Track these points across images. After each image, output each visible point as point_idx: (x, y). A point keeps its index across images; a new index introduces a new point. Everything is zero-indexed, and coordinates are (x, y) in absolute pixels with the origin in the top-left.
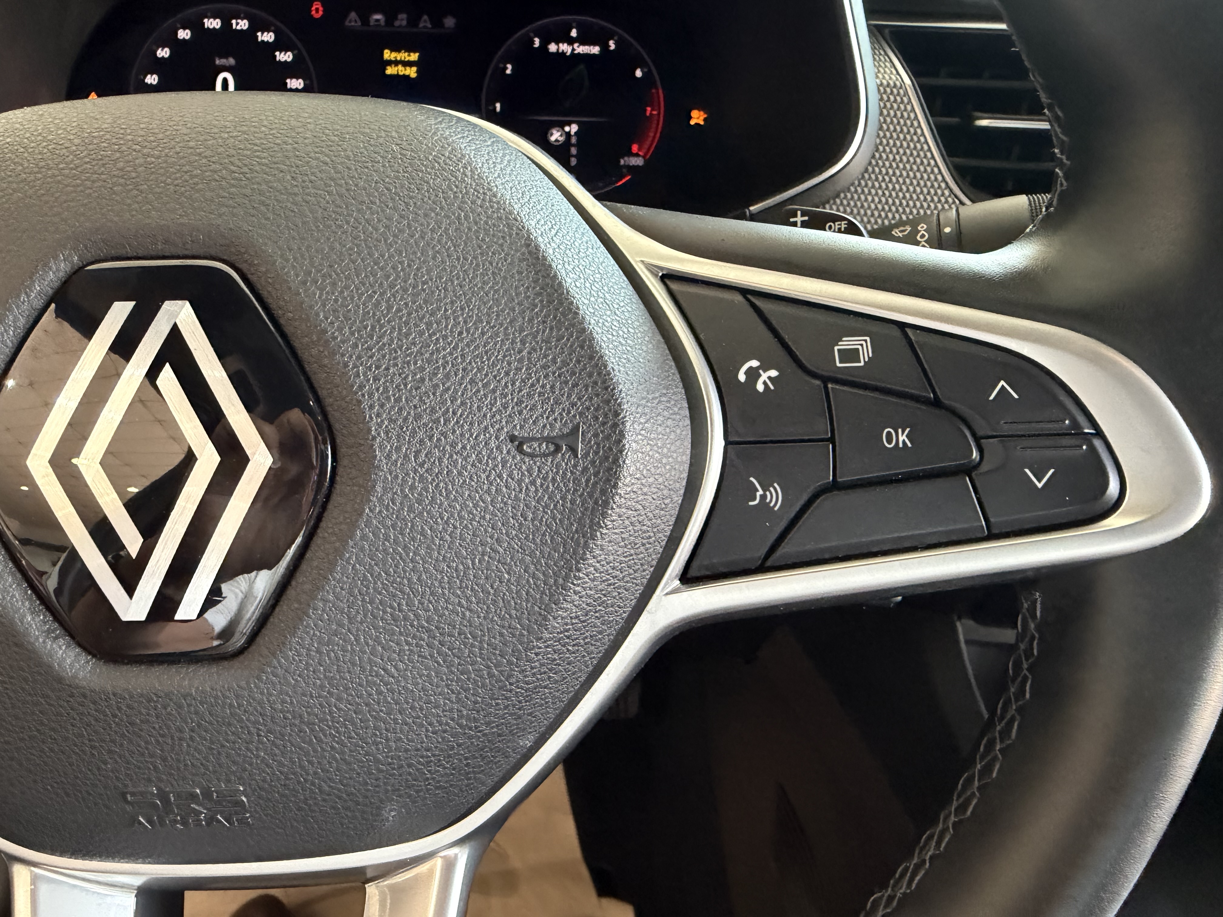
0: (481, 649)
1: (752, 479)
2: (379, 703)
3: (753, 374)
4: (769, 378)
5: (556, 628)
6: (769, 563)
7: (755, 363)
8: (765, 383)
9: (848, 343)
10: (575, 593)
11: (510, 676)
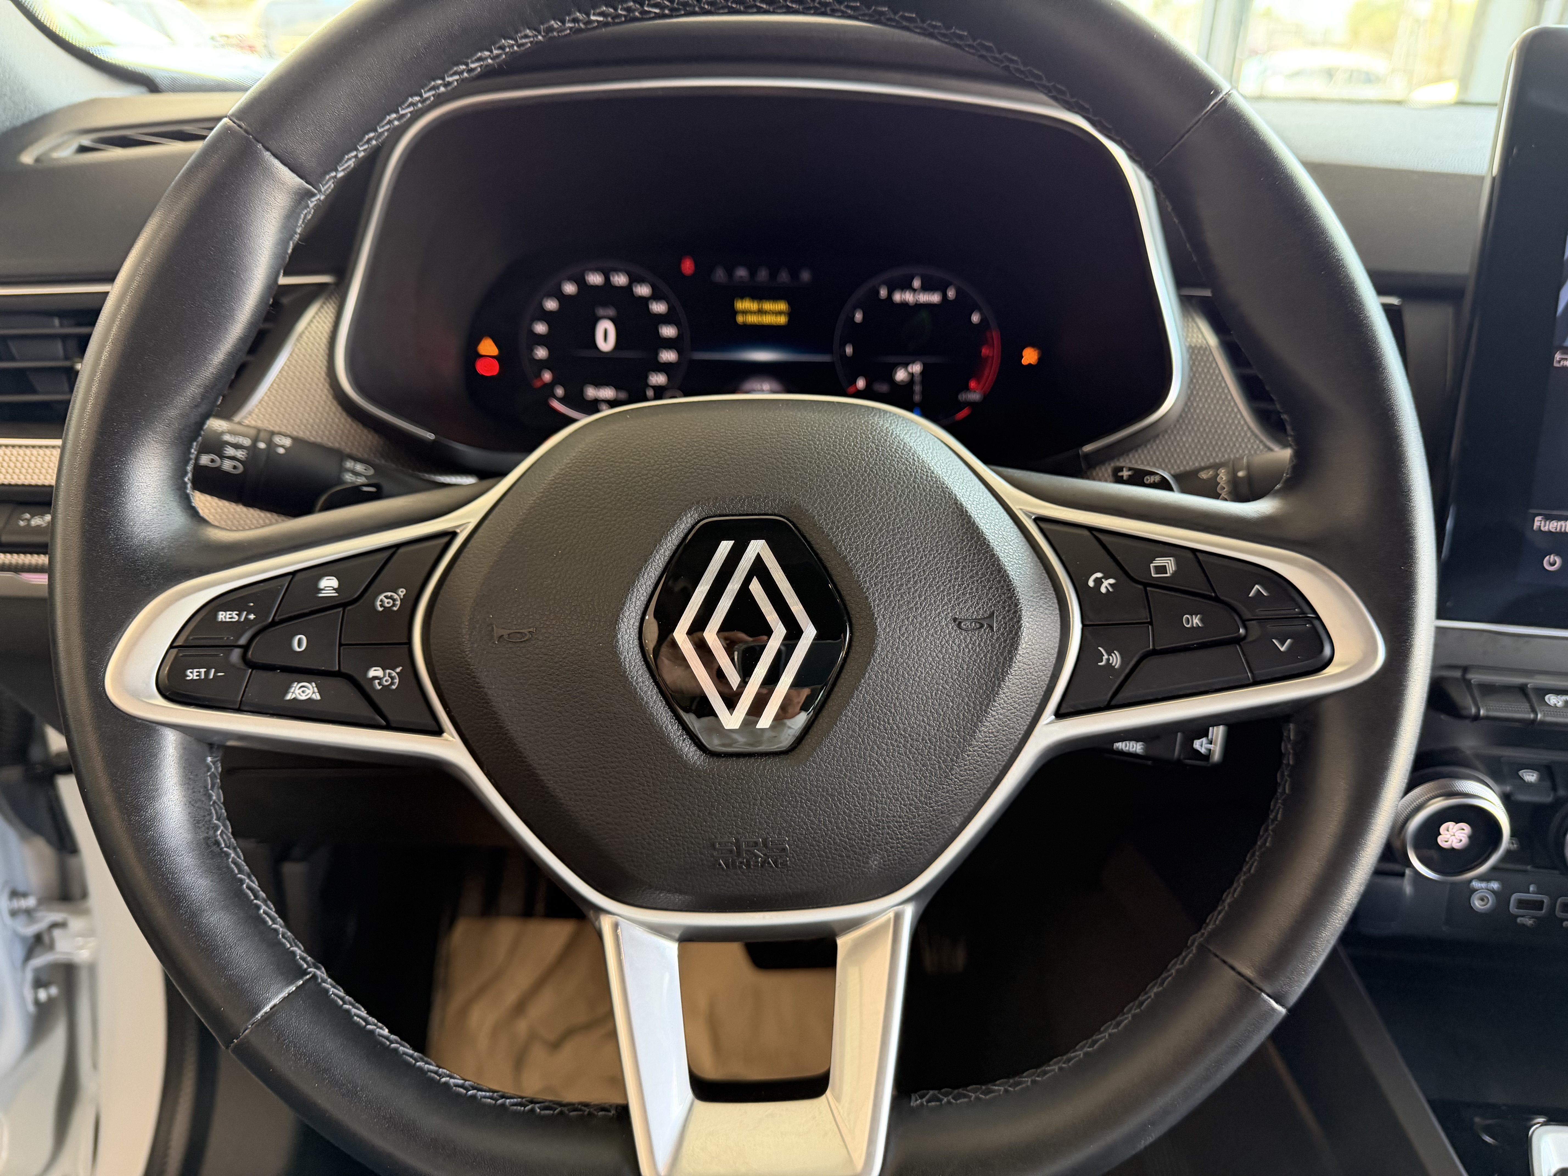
0: (935, 750)
1: (1100, 648)
2: (873, 783)
3: (1098, 582)
4: (1110, 584)
5: (980, 738)
6: (1113, 703)
7: (1099, 575)
8: (1106, 587)
9: (1159, 562)
10: (993, 716)
11: (952, 769)
